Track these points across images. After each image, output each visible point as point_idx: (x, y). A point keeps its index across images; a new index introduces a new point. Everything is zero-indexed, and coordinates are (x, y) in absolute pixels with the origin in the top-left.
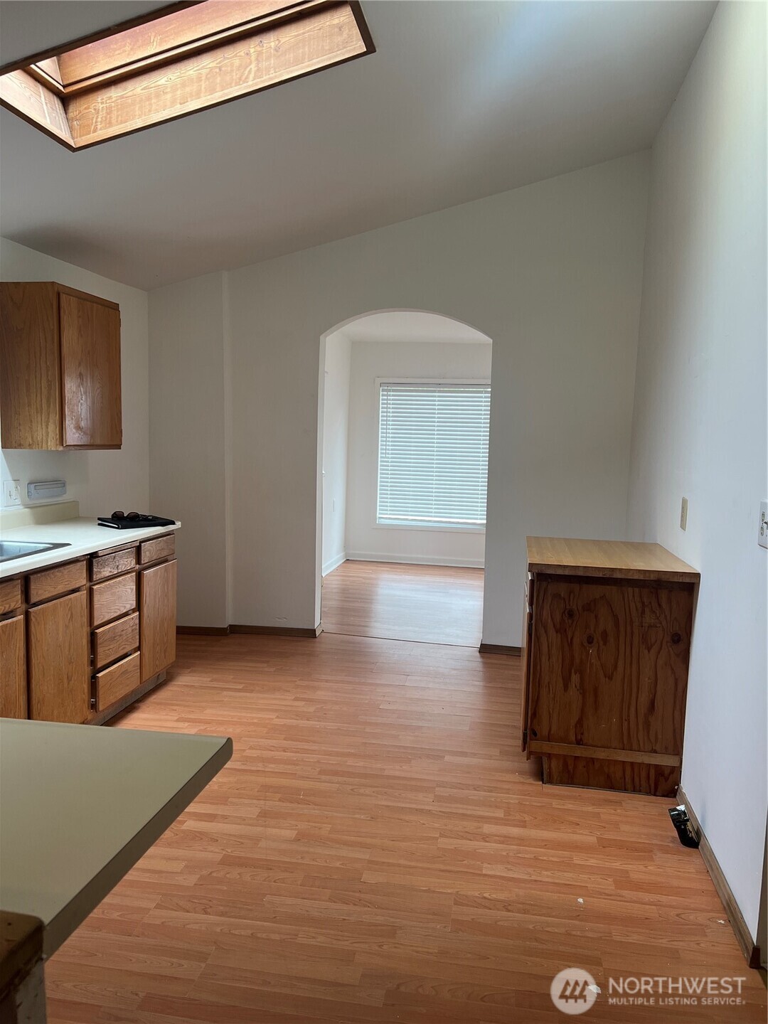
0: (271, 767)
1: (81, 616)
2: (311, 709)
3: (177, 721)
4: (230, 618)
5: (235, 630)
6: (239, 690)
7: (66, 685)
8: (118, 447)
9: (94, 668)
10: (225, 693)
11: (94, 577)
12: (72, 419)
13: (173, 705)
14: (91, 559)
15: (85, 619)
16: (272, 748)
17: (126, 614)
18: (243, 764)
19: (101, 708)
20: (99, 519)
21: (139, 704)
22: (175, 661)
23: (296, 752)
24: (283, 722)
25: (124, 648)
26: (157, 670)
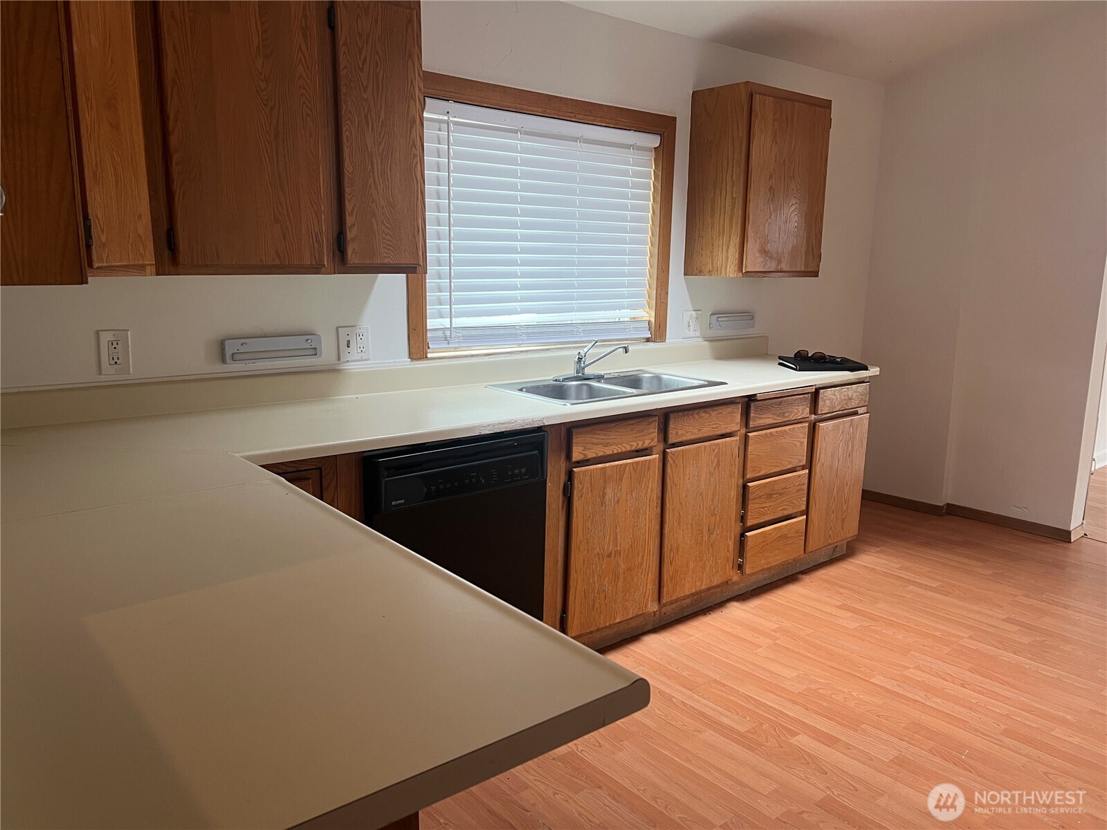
0: (934, 702)
1: (731, 465)
2: (1026, 640)
3: (839, 607)
4: (947, 495)
5: (953, 511)
6: (931, 589)
7: (706, 538)
8: (815, 274)
9: (744, 525)
10: (911, 587)
11: (751, 423)
12: (756, 241)
13: (841, 587)
14: (748, 402)
15: (736, 470)
16: (948, 677)
17: (793, 470)
18: (899, 686)
19: (748, 570)
20: (780, 358)
21: (803, 576)
22: (857, 535)
23: (979, 692)
24: (973, 644)
25: (784, 509)
26: (830, 541)
